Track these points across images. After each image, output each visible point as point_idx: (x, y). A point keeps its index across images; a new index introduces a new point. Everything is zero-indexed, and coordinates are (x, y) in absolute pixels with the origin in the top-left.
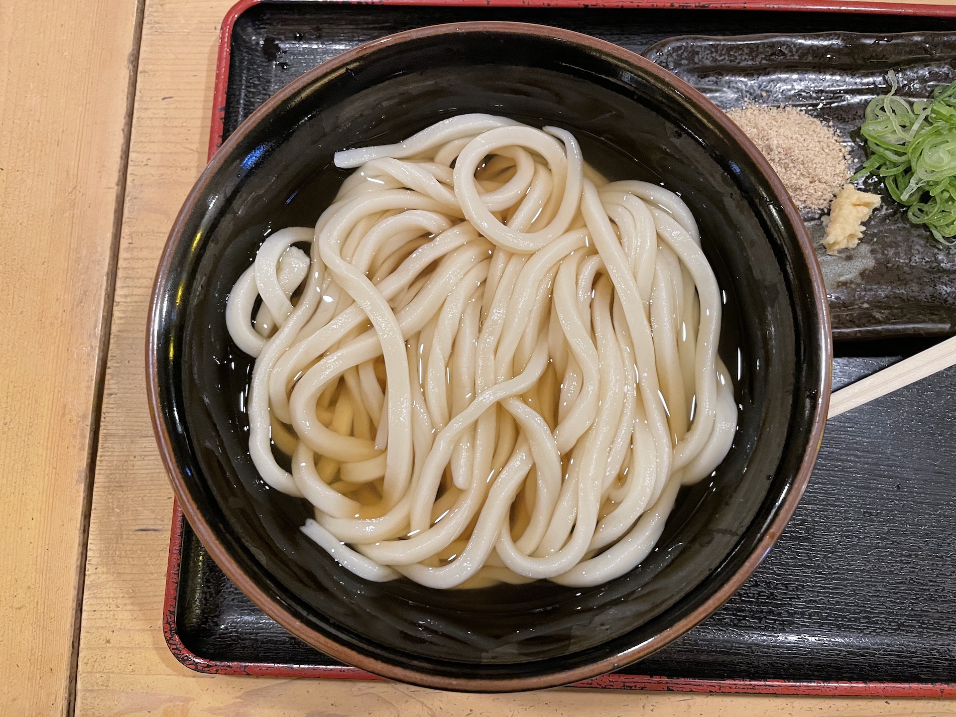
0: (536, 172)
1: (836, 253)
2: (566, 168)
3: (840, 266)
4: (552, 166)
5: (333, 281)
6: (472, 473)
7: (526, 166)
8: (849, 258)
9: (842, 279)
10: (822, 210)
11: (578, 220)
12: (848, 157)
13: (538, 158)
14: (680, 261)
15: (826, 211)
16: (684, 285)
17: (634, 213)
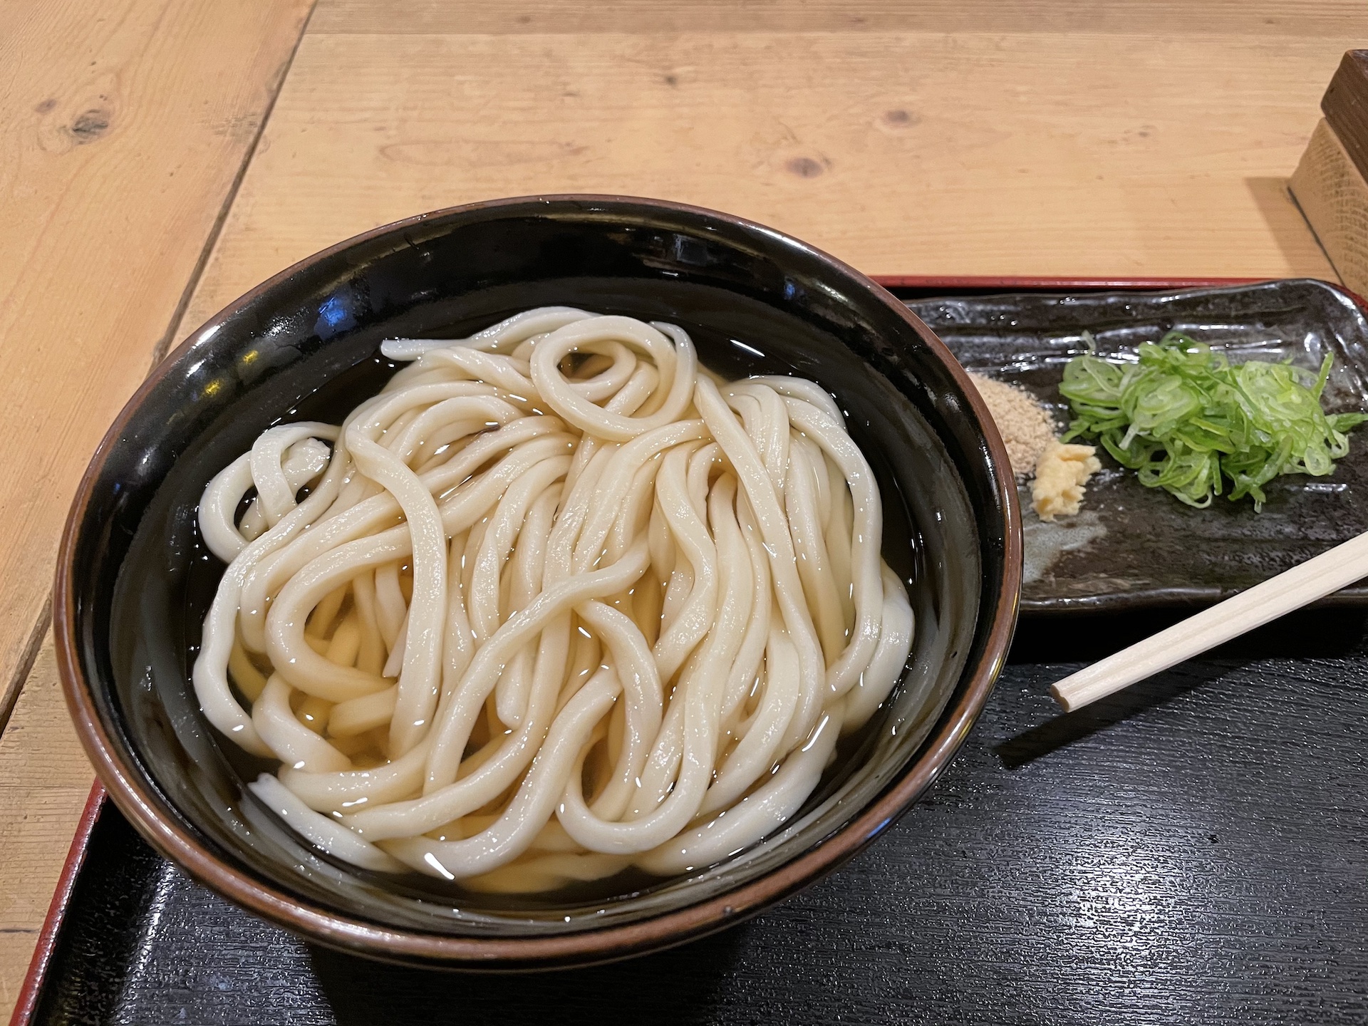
0: (637, 368)
1: (1052, 518)
2: (675, 363)
3: (1060, 533)
4: (659, 359)
5: (357, 474)
6: (527, 705)
7: (625, 361)
8: (1071, 525)
9: (1066, 548)
10: (1027, 474)
11: (691, 411)
12: (1050, 421)
13: (642, 355)
14: (823, 451)
15: (1031, 476)
16: (829, 475)
17: (761, 401)
